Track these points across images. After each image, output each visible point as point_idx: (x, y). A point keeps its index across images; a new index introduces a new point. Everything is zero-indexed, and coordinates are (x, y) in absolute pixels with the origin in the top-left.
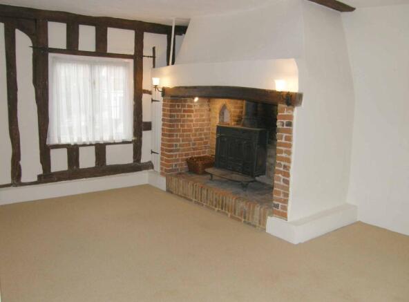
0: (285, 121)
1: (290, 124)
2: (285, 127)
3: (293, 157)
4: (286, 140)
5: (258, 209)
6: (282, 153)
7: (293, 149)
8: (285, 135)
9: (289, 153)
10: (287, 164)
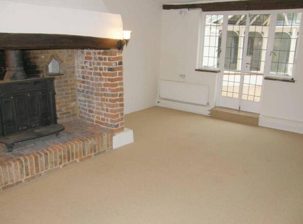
0: (117, 62)
1: (121, 63)
2: (118, 66)
3: (124, 87)
4: (119, 75)
5: (106, 136)
6: (117, 86)
7: (124, 81)
8: (118, 72)
9: (122, 84)
10: (121, 92)
